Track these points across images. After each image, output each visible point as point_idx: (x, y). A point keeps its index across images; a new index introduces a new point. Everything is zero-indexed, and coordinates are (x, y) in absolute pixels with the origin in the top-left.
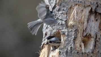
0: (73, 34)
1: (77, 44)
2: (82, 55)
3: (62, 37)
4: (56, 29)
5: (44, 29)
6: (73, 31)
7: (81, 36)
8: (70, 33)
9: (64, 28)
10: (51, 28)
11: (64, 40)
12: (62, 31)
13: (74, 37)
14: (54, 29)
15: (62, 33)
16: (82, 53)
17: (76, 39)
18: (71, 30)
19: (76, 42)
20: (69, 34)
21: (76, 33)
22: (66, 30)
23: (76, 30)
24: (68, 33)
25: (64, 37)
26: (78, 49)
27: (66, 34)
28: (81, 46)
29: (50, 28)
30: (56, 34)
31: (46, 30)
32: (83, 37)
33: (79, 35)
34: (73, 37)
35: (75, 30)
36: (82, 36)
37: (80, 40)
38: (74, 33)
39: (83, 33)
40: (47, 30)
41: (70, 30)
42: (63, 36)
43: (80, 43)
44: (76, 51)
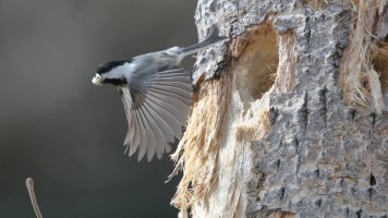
0: (331, 32)
1: (350, 78)
2: (374, 123)
3: (281, 48)
4: (253, 10)
5: (203, 12)
6: (329, 19)
7: (368, 38)
8: (319, 25)
9: (292, 5)
10: (234, 8)
11: (289, 60)
12: (283, 17)
13: (337, 45)
14: (245, 13)
15: (281, 28)
16: (374, 115)
17: (345, 53)
18: (323, 16)
19: (344, 67)
20: (313, 31)
21: (344, 27)
22: (298, 16)
23: (345, 16)
24: (308, 27)
25: (292, 43)
26: (352, 97)
27: (301, 30)
28: (365, 83)
29: (226, 6)
30: (257, 32)
31: (212, 17)
32: (373, 46)
33: (358, 36)
34: (332, 43)
35: (341, 15)
36: (373, 39)
37: (363, 57)
38: (334, 26)
39: (375, 26)
40: (217, 18)
41: (318, 14)
42: (284, 40)
43: (363, 70)
44: (346, 104)
